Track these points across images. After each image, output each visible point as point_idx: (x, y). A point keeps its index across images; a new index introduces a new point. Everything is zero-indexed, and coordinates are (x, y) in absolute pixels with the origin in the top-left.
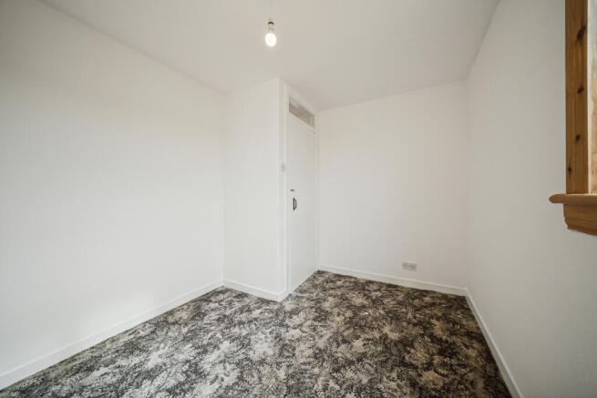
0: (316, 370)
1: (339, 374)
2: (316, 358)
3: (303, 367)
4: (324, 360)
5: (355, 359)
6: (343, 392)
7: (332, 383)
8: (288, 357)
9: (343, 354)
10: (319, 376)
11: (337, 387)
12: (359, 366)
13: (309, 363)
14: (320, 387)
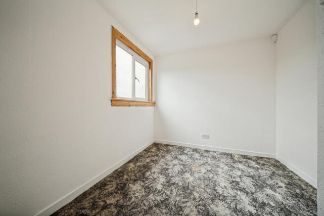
0: (178, 199)
1: (165, 198)
2: (180, 207)
3: (186, 200)
4: (175, 205)
5: (154, 208)
6: (163, 189)
7: (169, 193)
8: (199, 205)
9: (162, 213)
10: (176, 196)
11: (165, 191)
12: (152, 203)
13: (183, 203)
14: (174, 190)
